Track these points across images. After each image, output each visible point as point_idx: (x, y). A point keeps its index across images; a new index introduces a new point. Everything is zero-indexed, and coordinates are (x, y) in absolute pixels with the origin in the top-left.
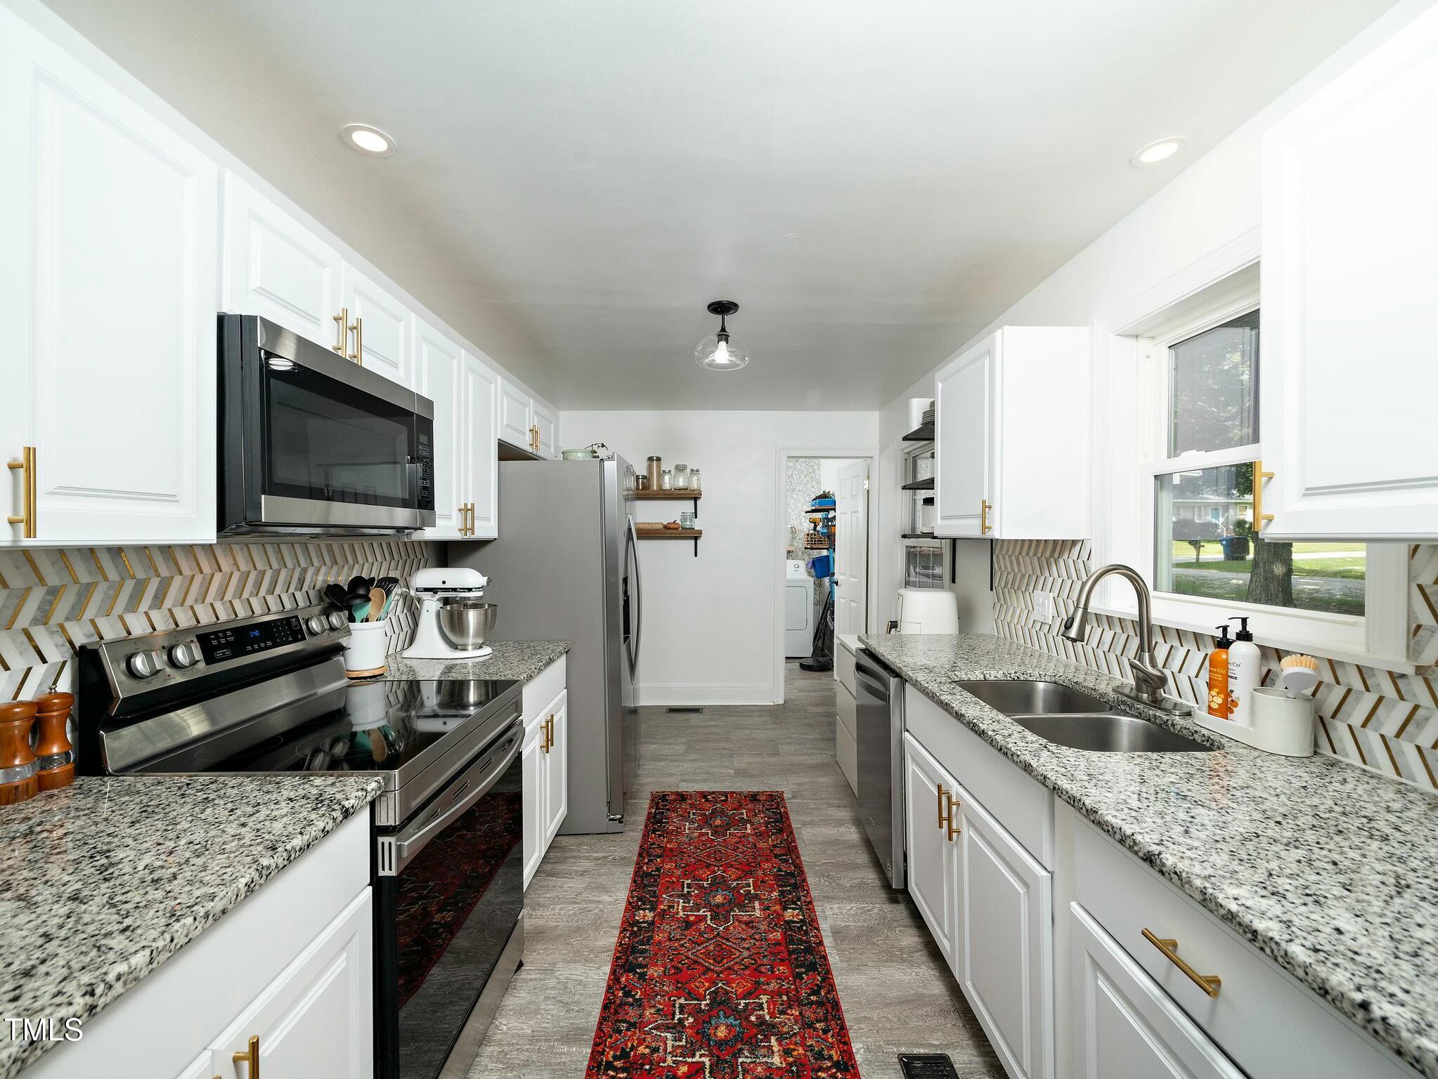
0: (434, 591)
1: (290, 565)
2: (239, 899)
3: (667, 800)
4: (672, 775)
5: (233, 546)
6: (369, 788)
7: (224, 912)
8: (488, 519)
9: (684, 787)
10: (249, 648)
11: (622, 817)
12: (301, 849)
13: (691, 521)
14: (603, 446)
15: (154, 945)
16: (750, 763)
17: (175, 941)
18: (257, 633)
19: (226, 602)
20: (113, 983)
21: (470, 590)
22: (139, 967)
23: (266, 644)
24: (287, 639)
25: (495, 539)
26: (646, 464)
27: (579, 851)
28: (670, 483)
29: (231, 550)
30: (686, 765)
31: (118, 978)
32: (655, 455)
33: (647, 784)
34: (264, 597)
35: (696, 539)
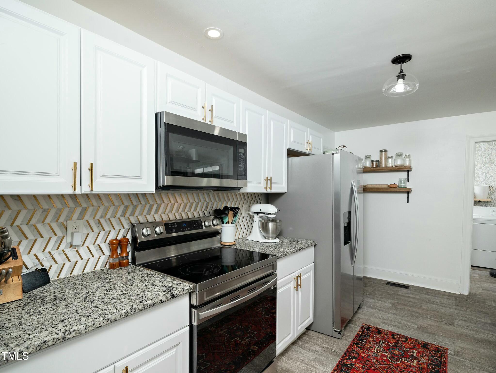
0: (257, 213)
1: (202, 201)
2: (122, 317)
3: (369, 330)
4: (378, 318)
5: (182, 194)
6: (185, 289)
7: (115, 320)
8: (282, 183)
9: (381, 326)
10: (182, 230)
11: (341, 331)
12: (150, 305)
13: (404, 183)
14: (344, 146)
15: (88, 324)
16: (430, 325)
17: (95, 325)
18: (185, 225)
19: (179, 213)
20: (72, 332)
21: (270, 214)
22: (81, 329)
23: (188, 229)
24: (196, 227)
25: (286, 192)
26: (379, 153)
27: (317, 341)
28: (392, 163)
29: (181, 195)
30: (388, 315)
31: (74, 331)
32: (383, 149)
33: (362, 319)
34: (193, 212)
35: (408, 193)
